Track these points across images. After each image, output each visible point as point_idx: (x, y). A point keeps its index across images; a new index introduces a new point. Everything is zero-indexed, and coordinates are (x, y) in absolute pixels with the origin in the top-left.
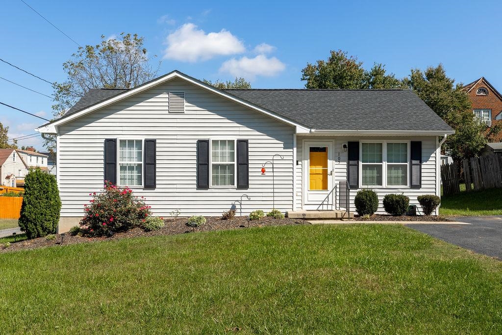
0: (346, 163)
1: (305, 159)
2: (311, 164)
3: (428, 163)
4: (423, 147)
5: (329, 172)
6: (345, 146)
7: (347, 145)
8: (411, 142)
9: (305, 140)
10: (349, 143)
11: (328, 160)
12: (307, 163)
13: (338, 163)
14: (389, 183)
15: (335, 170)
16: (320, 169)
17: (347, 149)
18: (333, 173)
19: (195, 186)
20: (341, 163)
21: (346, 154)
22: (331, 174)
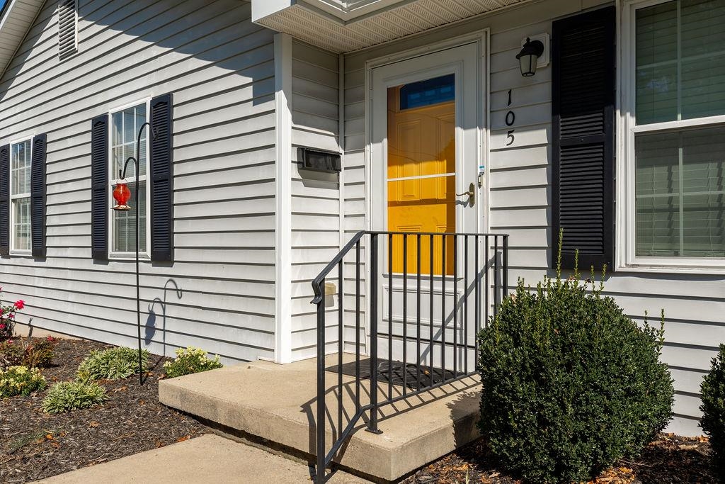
0: (541, 136)
1: (372, 141)
2: (395, 158)
5: (461, 188)
6: (533, 48)
7: (546, 39)
9: (375, 61)
11: (459, 131)
12: (377, 151)
13: (502, 140)
15: (490, 181)
16: (425, 176)
17: (545, 60)
18: (478, 192)
19: (88, 253)
20: (521, 138)
21: (542, 88)
22: (472, 200)
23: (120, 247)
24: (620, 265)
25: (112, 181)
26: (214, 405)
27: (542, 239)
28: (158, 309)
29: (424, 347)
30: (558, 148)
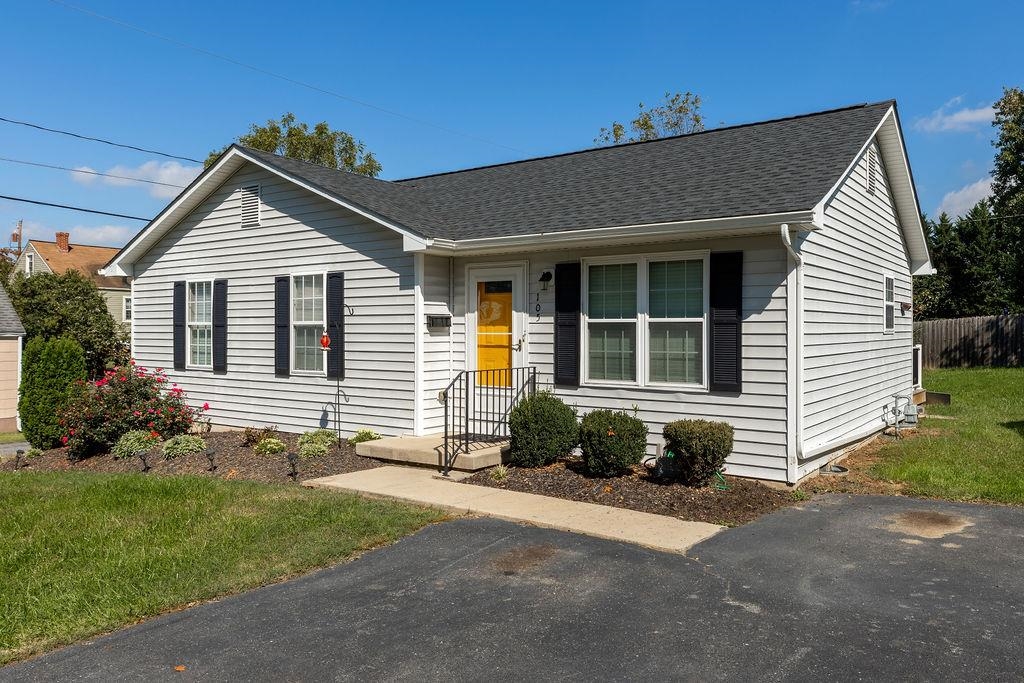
0: (551, 319)
1: (469, 311)
2: (482, 322)
3: (764, 316)
4: (749, 267)
5: (515, 342)
6: (546, 277)
7: (553, 273)
8: (713, 256)
9: (471, 265)
10: (560, 268)
11: (514, 313)
12: (472, 318)
13: (535, 319)
14: (657, 373)
15: (528, 339)
16: (498, 333)
17: (552, 282)
18: (523, 344)
19: (273, 370)
20: (543, 319)
21: (551, 295)
22: (520, 348)
23: (298, 366)
24: (582, 383)
25: (293, 322)
26: (391, 451)
27: (551, 369)
28: (330, 408)
29: (496, 425)
30: (558, 325)
